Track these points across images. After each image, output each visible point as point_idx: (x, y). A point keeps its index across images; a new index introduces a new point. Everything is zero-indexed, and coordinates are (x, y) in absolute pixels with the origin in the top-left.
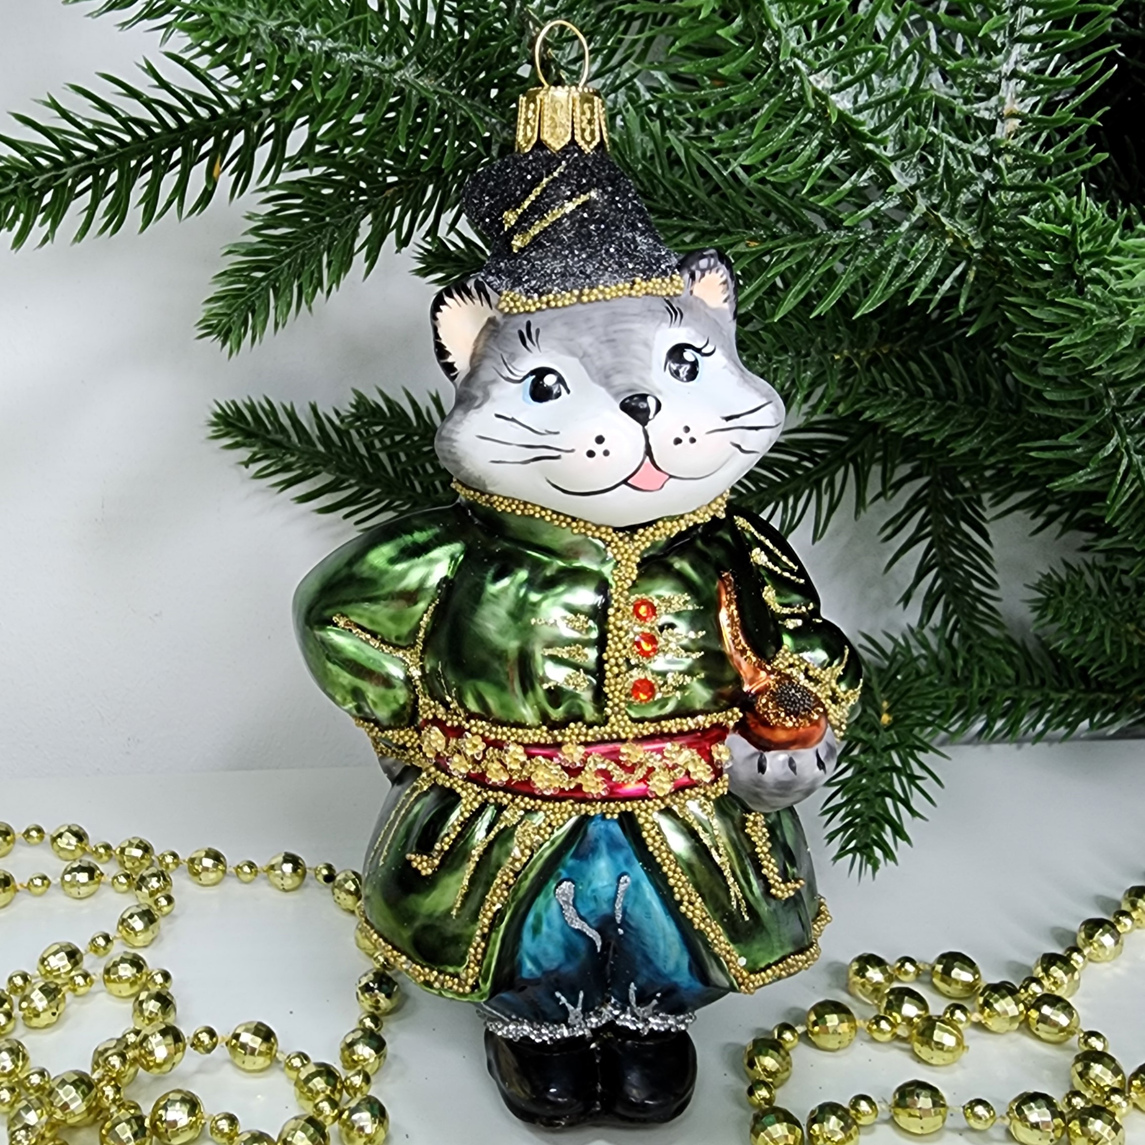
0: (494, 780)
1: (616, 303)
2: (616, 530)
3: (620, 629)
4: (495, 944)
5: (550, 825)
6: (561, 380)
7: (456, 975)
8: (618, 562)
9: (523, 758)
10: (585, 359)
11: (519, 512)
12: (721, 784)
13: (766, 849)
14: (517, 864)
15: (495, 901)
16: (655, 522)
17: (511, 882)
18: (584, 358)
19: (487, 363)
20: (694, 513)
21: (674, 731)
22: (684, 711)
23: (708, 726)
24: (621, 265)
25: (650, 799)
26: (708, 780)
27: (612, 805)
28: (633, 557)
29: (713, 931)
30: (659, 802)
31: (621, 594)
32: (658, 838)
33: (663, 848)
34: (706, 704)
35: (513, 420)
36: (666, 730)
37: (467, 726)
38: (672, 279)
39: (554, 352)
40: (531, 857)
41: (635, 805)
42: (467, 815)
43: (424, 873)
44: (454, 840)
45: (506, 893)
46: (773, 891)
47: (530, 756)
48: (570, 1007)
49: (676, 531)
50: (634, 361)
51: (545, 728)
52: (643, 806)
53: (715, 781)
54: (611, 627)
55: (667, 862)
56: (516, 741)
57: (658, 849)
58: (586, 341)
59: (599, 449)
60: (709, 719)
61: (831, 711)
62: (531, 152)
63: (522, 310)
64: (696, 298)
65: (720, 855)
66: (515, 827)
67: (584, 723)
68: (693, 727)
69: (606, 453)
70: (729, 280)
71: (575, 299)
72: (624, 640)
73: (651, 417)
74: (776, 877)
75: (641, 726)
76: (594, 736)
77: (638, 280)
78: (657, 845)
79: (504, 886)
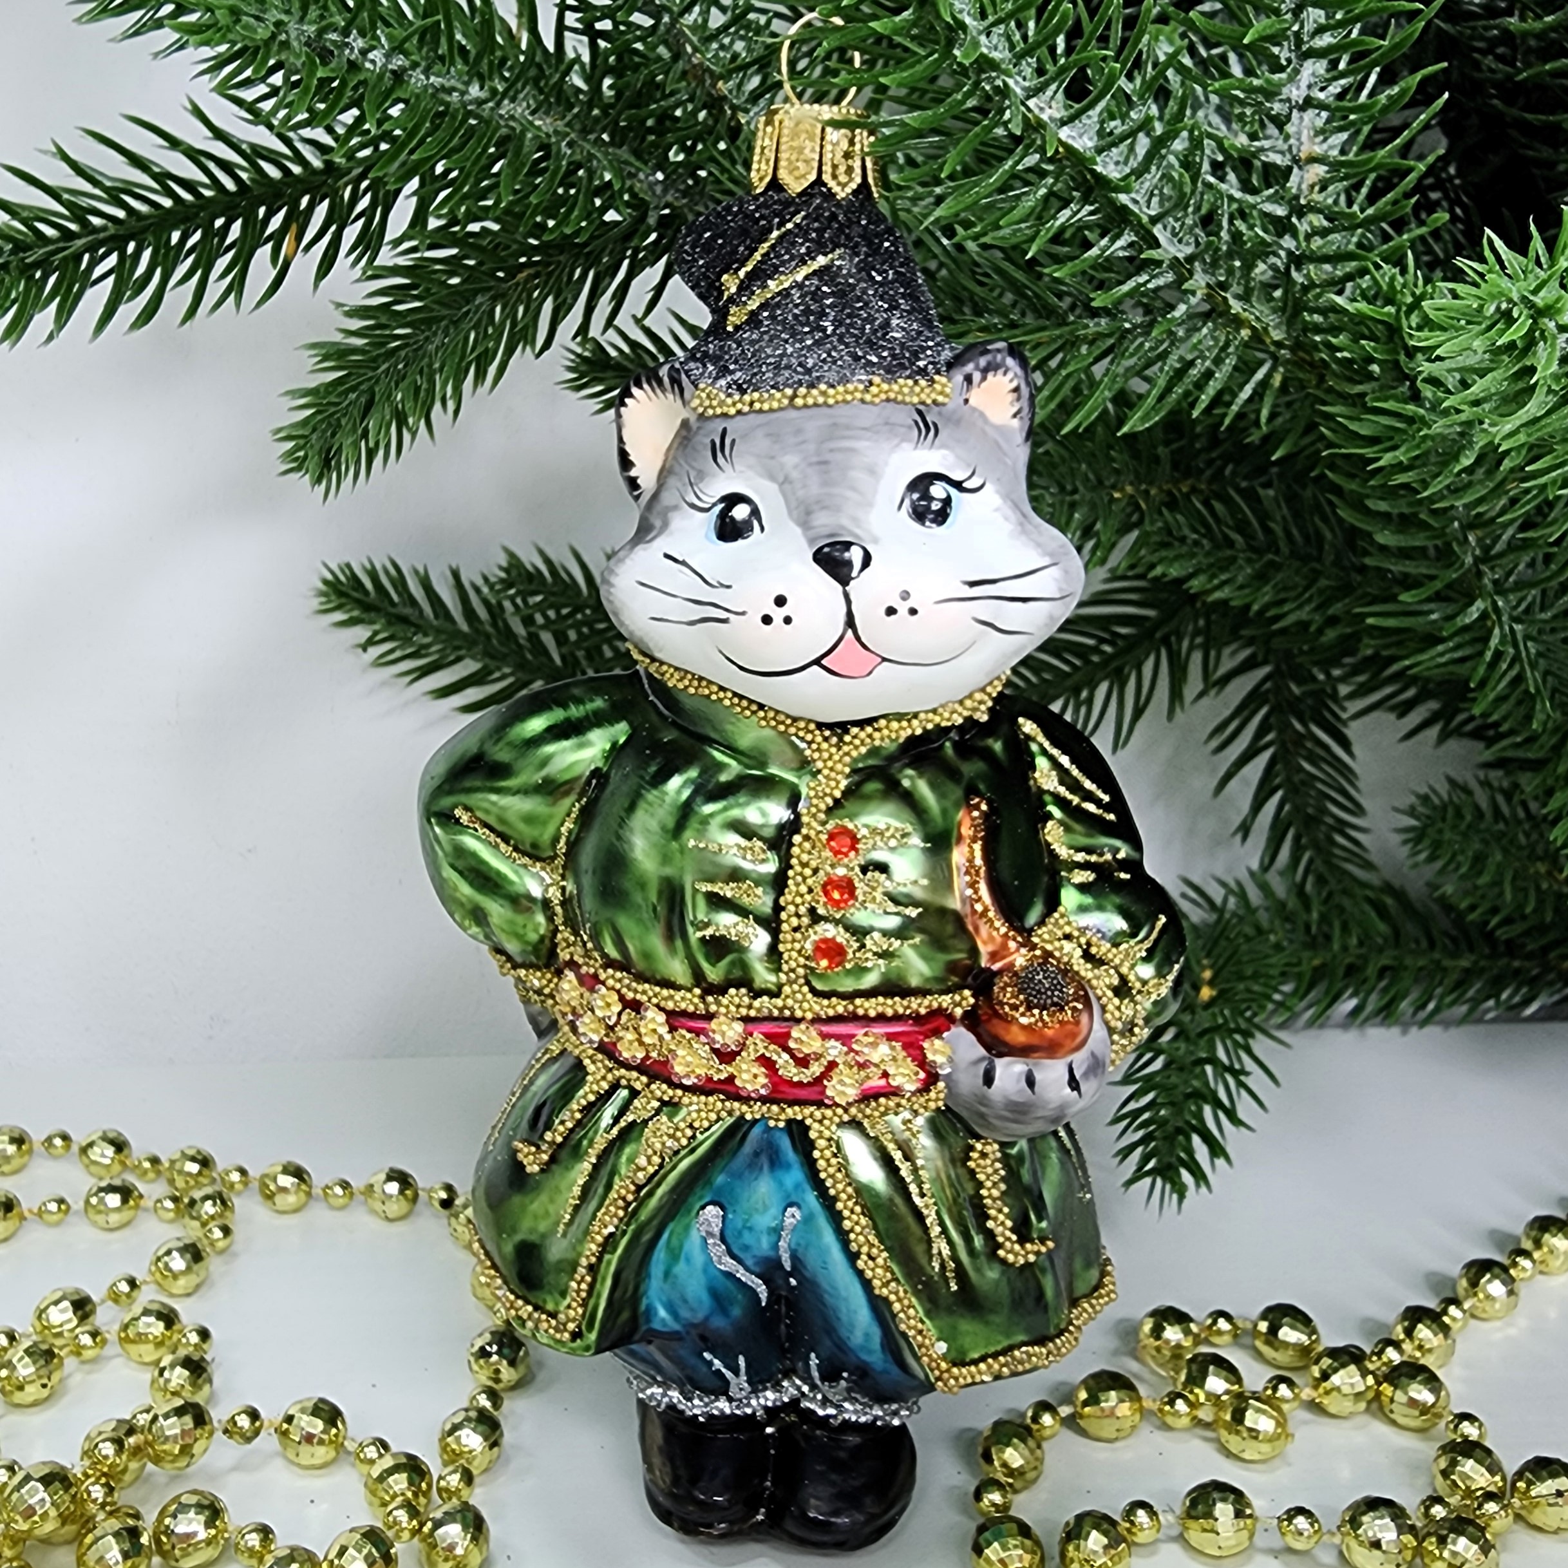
0: (626, 1055)
1: (842, 410)
2: (820, 726)
3: (805, 865)
4: (604, 1279)
5: (691, 1126)
6: (755, 512)
7: (553, 1315)
8: (819, 771)
9: (663, 1030)
10: (787, 486)
11: (692, 691)
12: (933, 1095)
13: (995, 1193)
14: (641, 1175)
15: (607, 1222)
16: (875, 719)
17: (630, 1197)
18: (785, 483)
19: (672, 482)
20: (934, 711)
21: (872, 1013)
22: (892, 988)
23: (923, 1011)
24: (857, 358)
25: (828, 1107)
26: (912, 1087)
27: (775, 1108)
28: (839, 767)
29: (899, 1300)
30: (840, 1111)
31: (814, 816)
32: (834, 1161)
33: (839, 1176)
34: (927, 980)
35: (684, 563)
36: (860, 1012)
37: (603, 976)
38: (933, 381)
39: (750, 473)
40: (661, 1166)
41: (808, 1111)
42: (592, 1098)
43: (529, 1169)
44: (572, 1131)
45: (621, 1213)
46: (1001, 1253)
47: (672, 1029)
48: (728, 1374)
49: (904, 735)
50: (849, 494)
51: (697, 991)
52: (818, 1115)
53: (925, 1088)
54: (794, 861)
55: (843, 1196)
56: (657, 1006)
57: (832, 1176)
58: (790, 460)
59: (778, 614)
60: (926, 1002)
61: (1110, 1007)
62: (762, 194)
63: (719, 411)
64: (974, 409)
65: (922, 1195)
66: (645, 1122)
67: (750, 989)
68: (901, 1011)
69: (788, 620)
70: (1023, 386)
71: (786, 402)
72: (810, 881)
73: (854, 574)
74: (1008, 1233)
75: (825, 1002)
76: (759, 1010)
77: (877, 380)
78: (831, 1170)
79: (621, 1203)
